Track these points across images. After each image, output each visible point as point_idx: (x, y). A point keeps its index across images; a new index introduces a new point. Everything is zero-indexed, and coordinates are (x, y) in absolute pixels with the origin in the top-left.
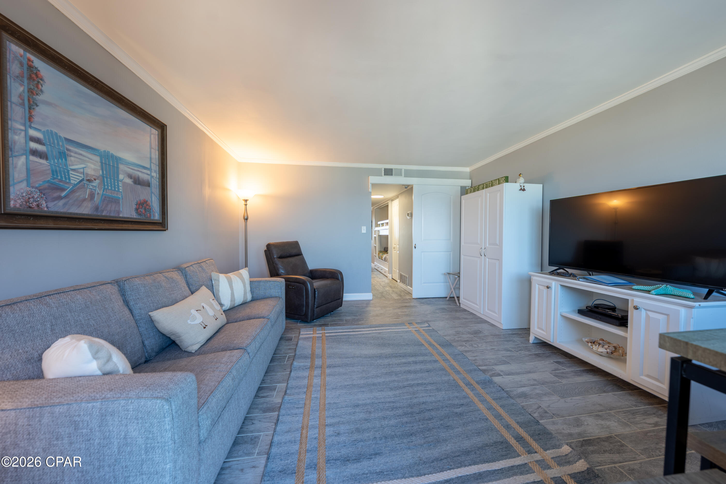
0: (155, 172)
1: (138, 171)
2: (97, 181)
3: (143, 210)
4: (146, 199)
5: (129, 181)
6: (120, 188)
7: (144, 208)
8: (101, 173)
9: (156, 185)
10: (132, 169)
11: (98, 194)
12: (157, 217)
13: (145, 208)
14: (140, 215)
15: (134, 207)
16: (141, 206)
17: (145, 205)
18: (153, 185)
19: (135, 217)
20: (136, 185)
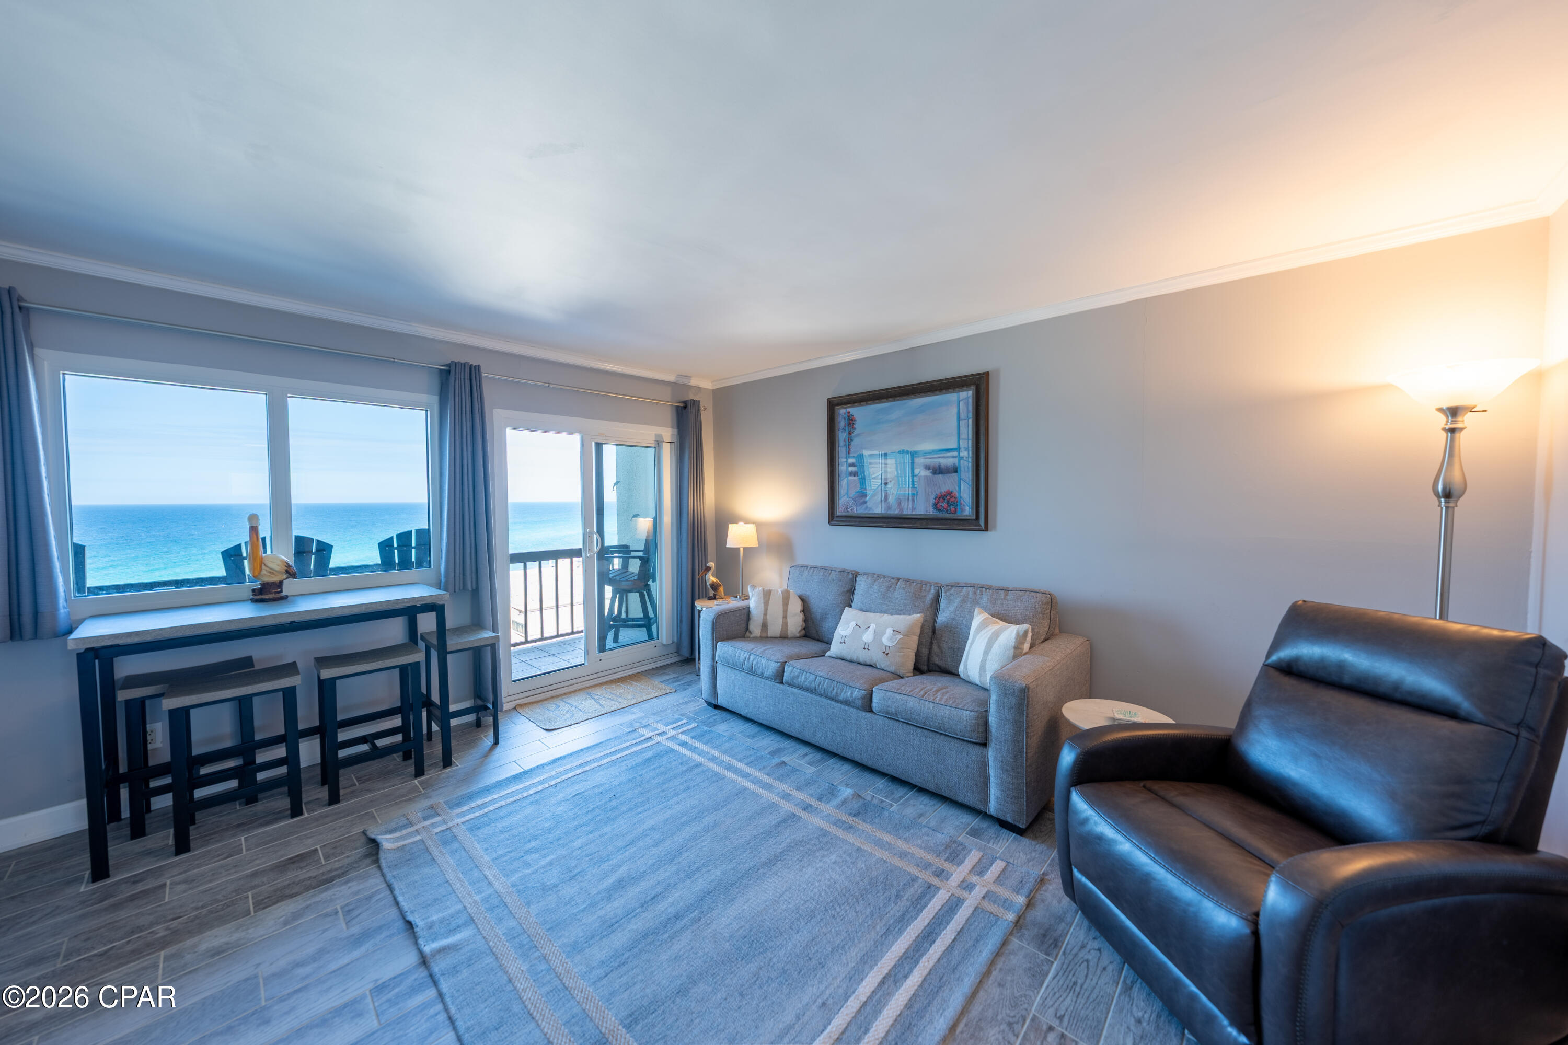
0: (967, 449)
1: (939, 457)
2: (893, 482)
3: (944, 505)
4: (951, 490)
5: (928, 473)
6: (915, 483)
7: (946, 501)
8: (896, 474)
9: (968, 468)
10: (930, 458)
11: (893, 494)
12: (967, 510)
13: (948, 501)
14: (940, 510)
15: (932, 501)
16: (941, 500)
17: (948, 497)
18: (962, 469)
19: (931, 513)
20: (935, 476)
